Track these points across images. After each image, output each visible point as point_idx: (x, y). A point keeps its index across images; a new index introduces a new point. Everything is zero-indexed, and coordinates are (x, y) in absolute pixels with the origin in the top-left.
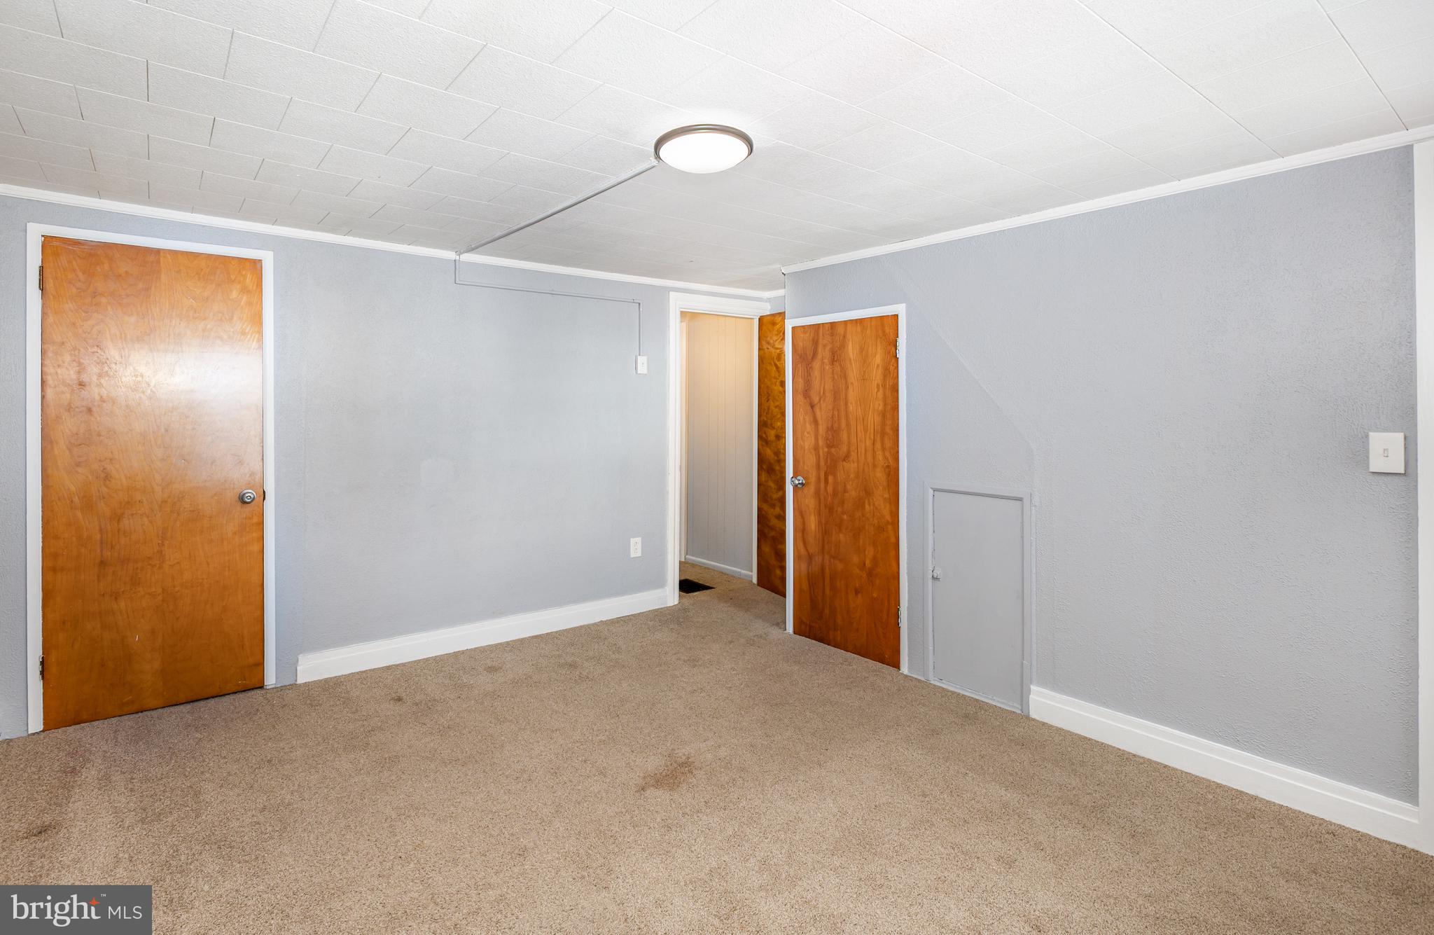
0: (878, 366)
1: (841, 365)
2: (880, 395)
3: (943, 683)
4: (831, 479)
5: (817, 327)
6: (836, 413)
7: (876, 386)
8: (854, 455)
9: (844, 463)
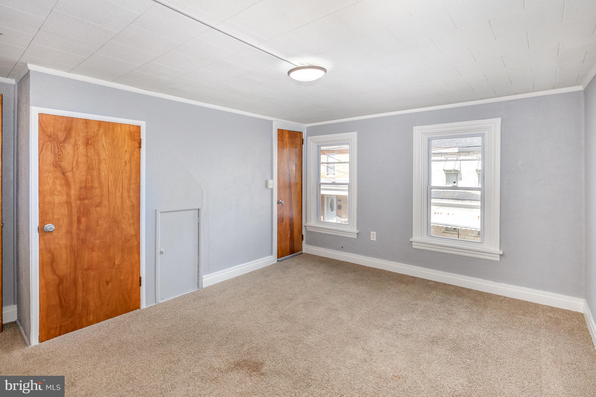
0: (126, 151)
1: (94, 147)
2: (128, 168)
3: (164, 299)
4: (83, 220)
5: (71, 120)
6: (89, 178)
7: (124, 162)
8: (105, 202)
9: (97, 208)
